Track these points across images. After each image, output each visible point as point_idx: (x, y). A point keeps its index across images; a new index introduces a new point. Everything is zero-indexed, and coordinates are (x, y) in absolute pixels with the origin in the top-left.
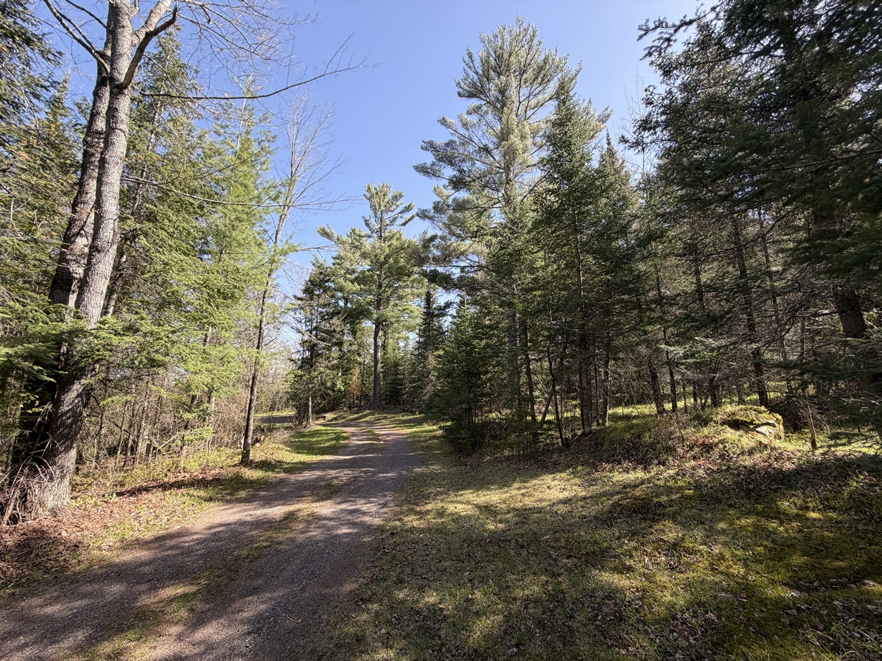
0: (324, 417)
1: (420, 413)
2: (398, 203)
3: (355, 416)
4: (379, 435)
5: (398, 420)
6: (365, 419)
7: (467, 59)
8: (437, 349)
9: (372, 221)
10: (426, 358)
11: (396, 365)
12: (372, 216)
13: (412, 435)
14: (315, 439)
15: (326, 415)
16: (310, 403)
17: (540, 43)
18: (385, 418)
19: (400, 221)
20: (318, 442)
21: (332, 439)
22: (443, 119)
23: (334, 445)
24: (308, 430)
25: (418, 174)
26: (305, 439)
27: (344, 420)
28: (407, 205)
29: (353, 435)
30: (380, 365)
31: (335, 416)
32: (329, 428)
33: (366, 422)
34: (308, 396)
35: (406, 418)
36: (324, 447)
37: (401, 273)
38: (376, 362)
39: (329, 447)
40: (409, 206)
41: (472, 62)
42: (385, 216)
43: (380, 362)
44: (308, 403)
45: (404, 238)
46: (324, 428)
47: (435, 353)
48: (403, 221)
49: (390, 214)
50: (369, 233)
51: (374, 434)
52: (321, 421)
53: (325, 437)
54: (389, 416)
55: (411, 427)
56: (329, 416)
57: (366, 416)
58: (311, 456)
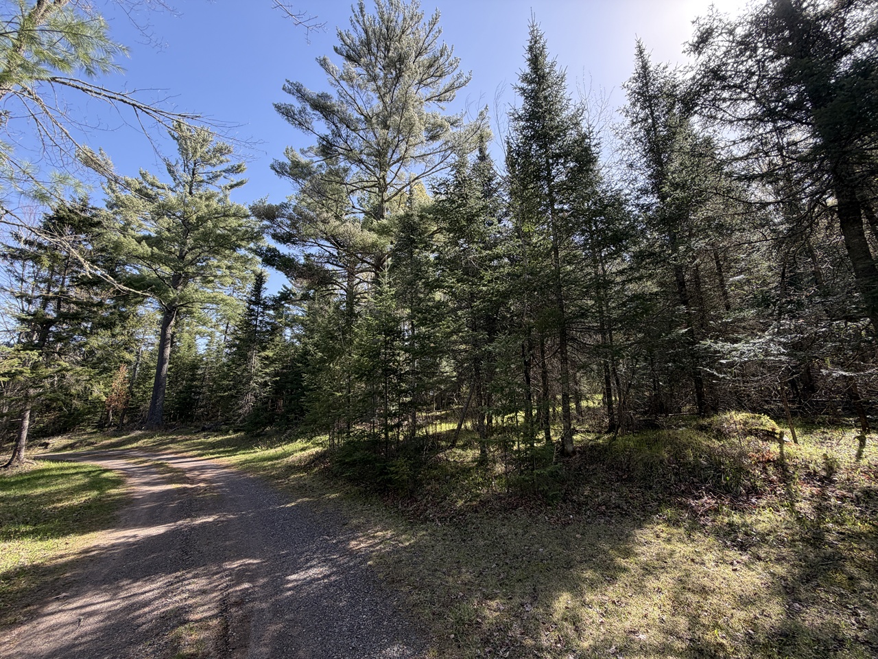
0: (46, 445)
1: (235, 431)
2: (223, 158)
3: (114, 440)
4: (184, 471)
5: (201, 443)
6: (135, 445)
7: (357, 9)
8: (264, 349)
9: (180, 170)
10: (247, 359)
11: (194, 366)
12: (181, 162)
13: (246, 467)
14: (39, 491)
15: (50, 441)
16: (27, 423)
17: (440, 31)
18: (173, 441)
19: (221, 182)
20: (50, 498)
21: (84, 488)
22: (324, 59)
23: (95, 500)
24: (15, 471)
25: (279, 116)
26: (11, 493)
27: (88, 448)
28: (237, 164)
29: (129, 474)
30: (167, 366)
31: (71, 441)
32: (66, 464)
33: (139, 449)
34: (23, 411)
35: (211, 439)
36: (72, 509)
37: (223, 244)
38: (161, 361)
39: (87, 506)
40: (239, 166)
41: (363, 16)
42: (200, 169)
43: (168, 361)
44: (21, 423)
45: (229, 201)
46: (53, 465)
47: (263, 354)
48: (228, 183)
49: (208, 168)
50: (173, 185)
51: (172, 470)
52: (39, 451)
53: (63, 485)
54: (179, 438)
55: (233, 453)
56: (57, 442)
57: (136, 439)
58: (50, 543)
